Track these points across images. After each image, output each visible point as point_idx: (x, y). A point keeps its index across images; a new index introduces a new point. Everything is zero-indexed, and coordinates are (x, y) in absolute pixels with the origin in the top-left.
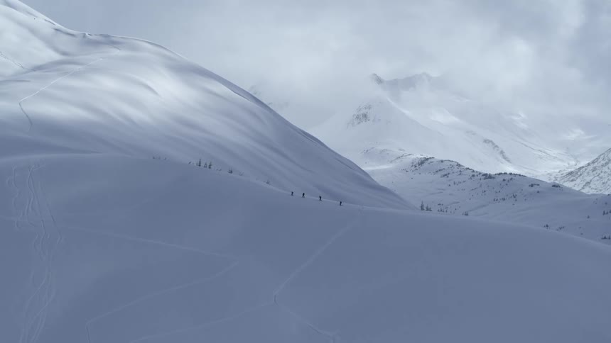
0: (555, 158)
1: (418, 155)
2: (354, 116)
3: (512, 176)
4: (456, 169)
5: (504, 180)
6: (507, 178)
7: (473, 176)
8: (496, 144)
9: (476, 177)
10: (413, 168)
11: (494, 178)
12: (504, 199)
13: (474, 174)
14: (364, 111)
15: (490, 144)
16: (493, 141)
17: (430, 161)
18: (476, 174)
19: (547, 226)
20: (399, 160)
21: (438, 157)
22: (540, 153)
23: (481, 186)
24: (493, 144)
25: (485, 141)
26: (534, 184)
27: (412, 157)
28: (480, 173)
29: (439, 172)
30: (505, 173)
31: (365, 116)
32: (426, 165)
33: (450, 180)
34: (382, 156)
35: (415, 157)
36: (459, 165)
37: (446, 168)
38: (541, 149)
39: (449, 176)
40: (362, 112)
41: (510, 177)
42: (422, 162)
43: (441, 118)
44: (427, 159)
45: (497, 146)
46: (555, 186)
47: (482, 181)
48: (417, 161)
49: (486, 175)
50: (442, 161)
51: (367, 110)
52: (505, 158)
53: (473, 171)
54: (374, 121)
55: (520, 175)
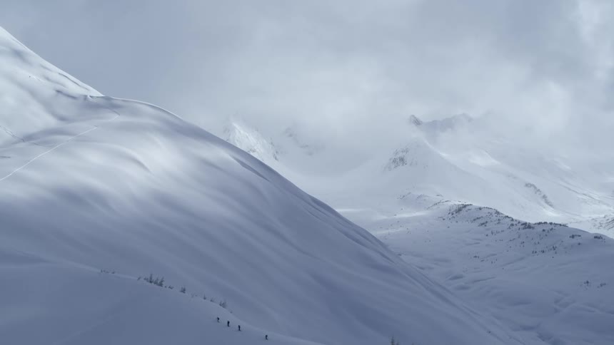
0: (600, 202)
1: (456, 201)
2: (390, 159)
3: (553, 226)
4: (494, 217)
5: (544, 230)
6: (547, 228)
7: (512, 225)
8: (538, 188)
9: (514, 227)
10: (450, 216)
11: (533, 228)
12: (544, 252)
13: (513, 223)
14: (401, 155)
15: (532, 188)
16: (535, 184)
17: (467, 208)
18: (514, 223)
19: (588, 282)
20: (436, 207)
21: (476, 204)
22: (585, 197)
23: (519, 237)
24: (535, 188)
25: (527, 185)
26: (575, 234)
27: (450, 204)
28: (519, 223)
29: (478, 220)
30: (545, 223)
31: (402, 159)
32: (463, 212)
33: (488, 230)
34: (418, 202)
35: (453, 204)
36: (498, 213)
37: (484, 215)
38: (585, 192)
39: (487, 224)
40: (398, 156)
41: (551, 227)
42: (459, 210)
43: (481, 161)
44: (465, 206)
45: (539, 190)
46: (598, 237)
47: (522, 231)
48: (455, 208)
49: (525, 224)
50: (480, 209)
51: (404, 154)
52: (547, 202)
53: (512, 220)
54: (411, 165)
55: (560, 225)
